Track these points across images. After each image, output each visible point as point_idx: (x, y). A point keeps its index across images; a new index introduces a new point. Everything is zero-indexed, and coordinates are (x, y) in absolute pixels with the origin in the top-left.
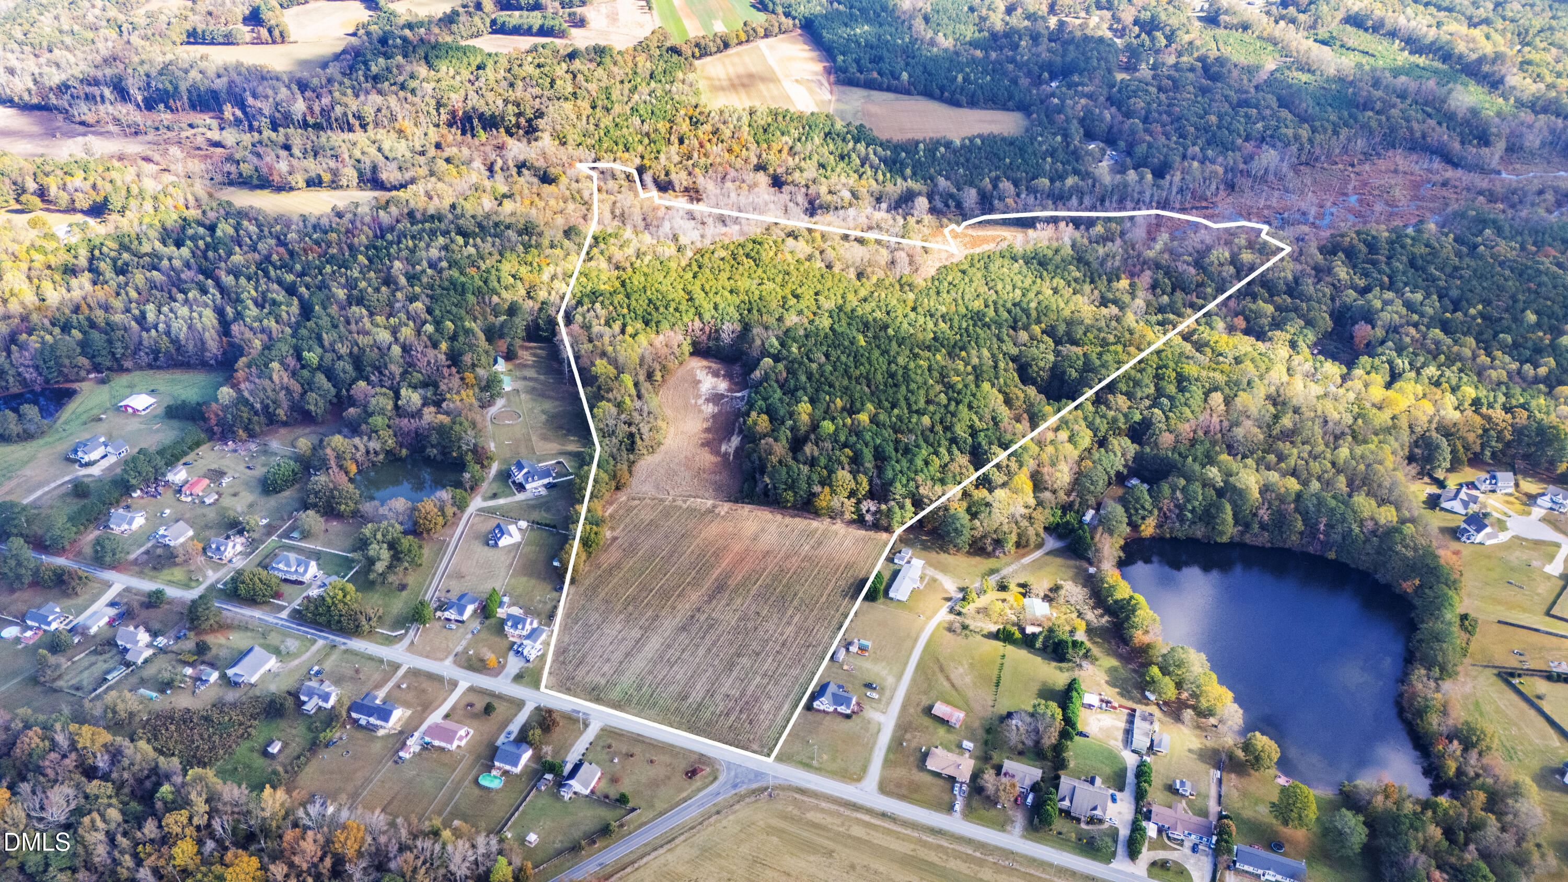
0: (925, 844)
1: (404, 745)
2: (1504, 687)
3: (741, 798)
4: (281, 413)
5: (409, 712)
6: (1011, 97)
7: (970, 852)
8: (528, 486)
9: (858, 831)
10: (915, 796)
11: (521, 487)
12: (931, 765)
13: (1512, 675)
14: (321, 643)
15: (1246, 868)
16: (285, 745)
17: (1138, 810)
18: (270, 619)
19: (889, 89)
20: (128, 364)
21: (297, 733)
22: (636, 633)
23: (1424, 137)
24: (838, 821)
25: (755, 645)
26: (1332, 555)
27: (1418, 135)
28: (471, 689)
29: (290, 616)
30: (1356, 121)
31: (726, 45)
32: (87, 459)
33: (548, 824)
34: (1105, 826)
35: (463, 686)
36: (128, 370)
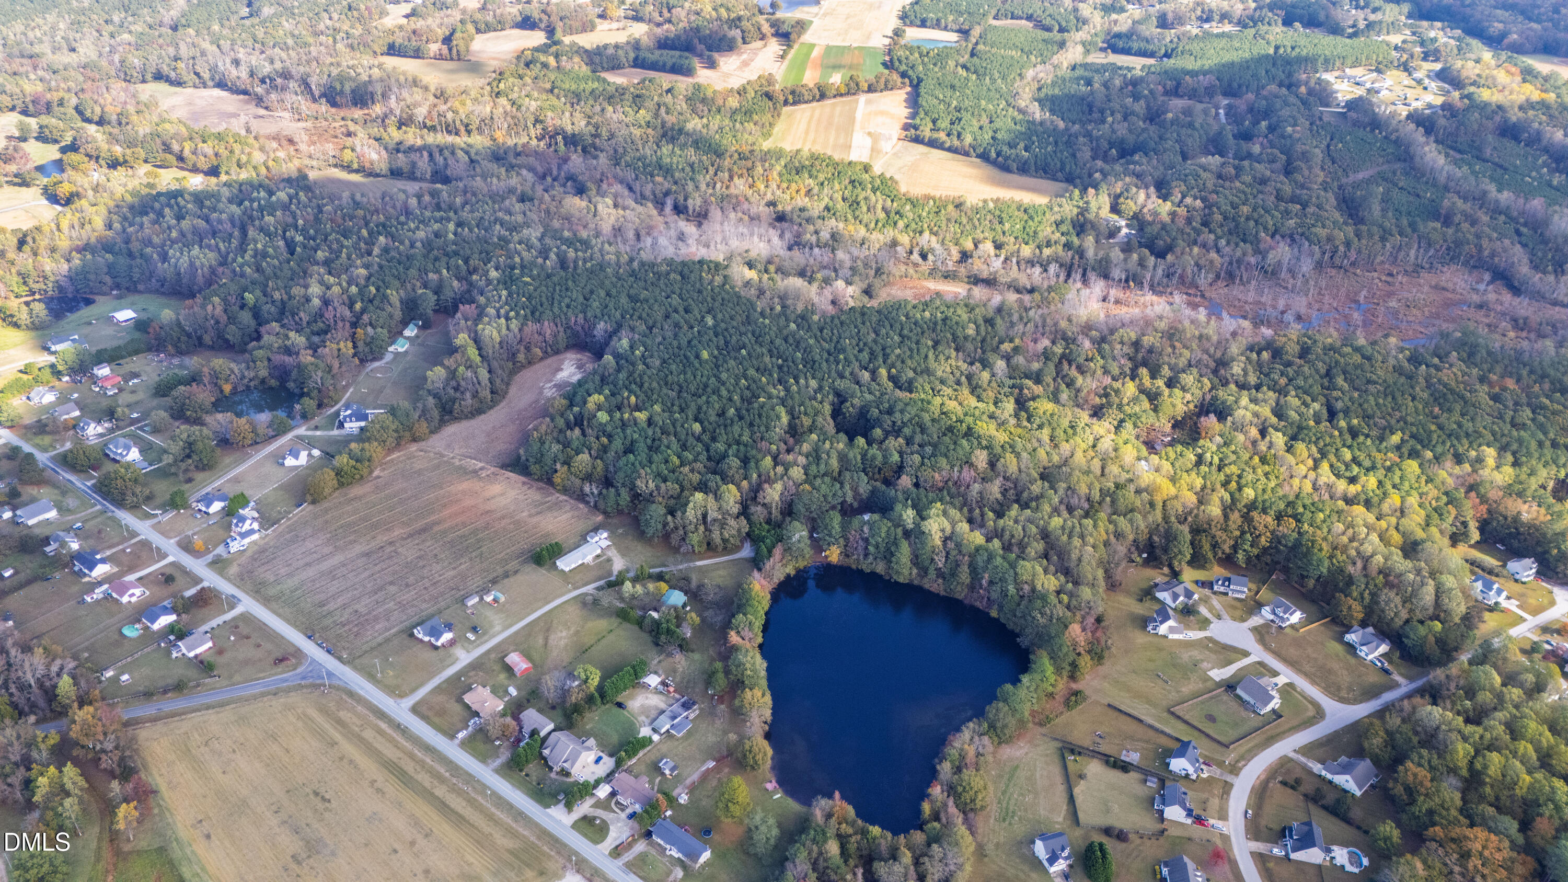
0: (412, 756)
1: (93, 591)
2: (1056, 759)
3: (301, 687)
4: (207, 339)
5: (116, 570)
6: (1062, 169)
7: (442, 771)
8: (346, 425)
9: (368, 734)
10: (437, 720)
11: (341, 425)
12: (468, 698)
13: (1072, 752)
14: (99, 507)
15: (659, 841)
16: (16, 573)
17: (608, 775)
18: (78, 484)
19: (949, 150)
20: (141, 287)
21: (30, 565)
22: (327, 550)
23: (1493, 255)
24: (359, 723)
25: (411, 579)
26: (994, 614)
27: (1486, 253)
28: (173, 564)
29: (94, 485)
30: (1414, 230)
31: (823, 96)
32: (53, 348)
33: (145, 671)
34: (571, 780)
35: (171, 559)
36: (140, 292)
